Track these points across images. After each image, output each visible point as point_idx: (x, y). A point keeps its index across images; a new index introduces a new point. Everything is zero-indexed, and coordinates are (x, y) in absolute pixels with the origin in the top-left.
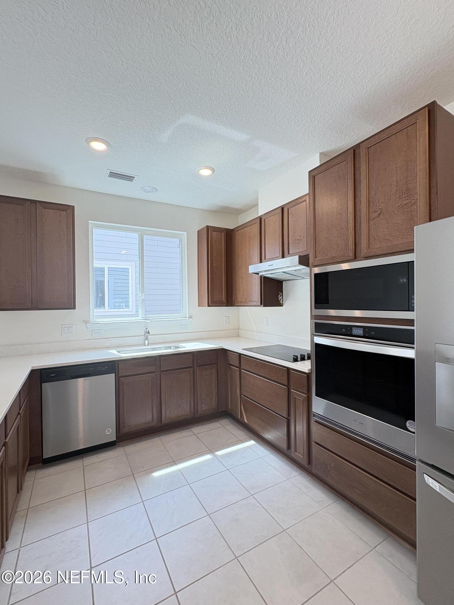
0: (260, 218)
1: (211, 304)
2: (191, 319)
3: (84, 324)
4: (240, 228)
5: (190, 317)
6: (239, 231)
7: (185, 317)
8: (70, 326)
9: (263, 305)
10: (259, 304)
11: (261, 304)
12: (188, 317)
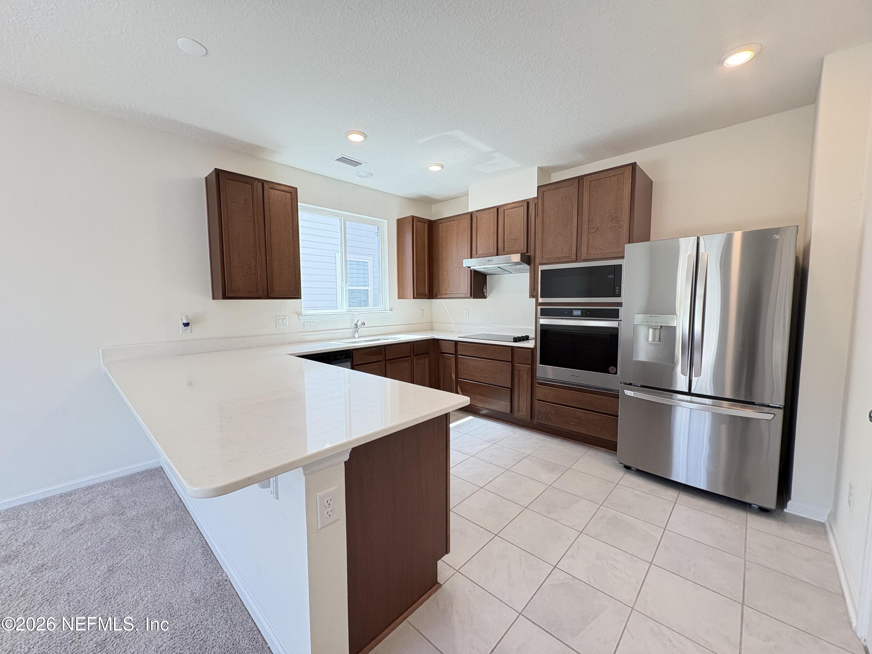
0: (471, 214)
1: (416, 296)
2: (392, 312)
3: (297, 316)
4: (445, 221)
5: (391, 310)
6: (444, 224)
7: (384, 309)
8: (283, 317)
9: (472, 297)
10: (469, 296)
11: (471, 296)
12: (389, 309)
